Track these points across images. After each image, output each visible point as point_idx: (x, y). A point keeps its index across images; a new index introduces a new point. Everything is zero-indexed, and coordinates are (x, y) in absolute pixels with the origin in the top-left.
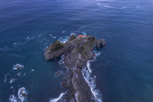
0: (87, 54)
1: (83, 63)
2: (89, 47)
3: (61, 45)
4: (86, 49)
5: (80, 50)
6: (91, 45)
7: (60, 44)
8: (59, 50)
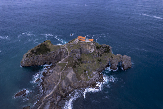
0: (85, 74)
1: (72, 89)
2: (96, 62)
3: (47, 47)
4: (86, 64)
5: (76, 63)
6: (99, 60)
7: (46, 45)
8: (41, 55)
